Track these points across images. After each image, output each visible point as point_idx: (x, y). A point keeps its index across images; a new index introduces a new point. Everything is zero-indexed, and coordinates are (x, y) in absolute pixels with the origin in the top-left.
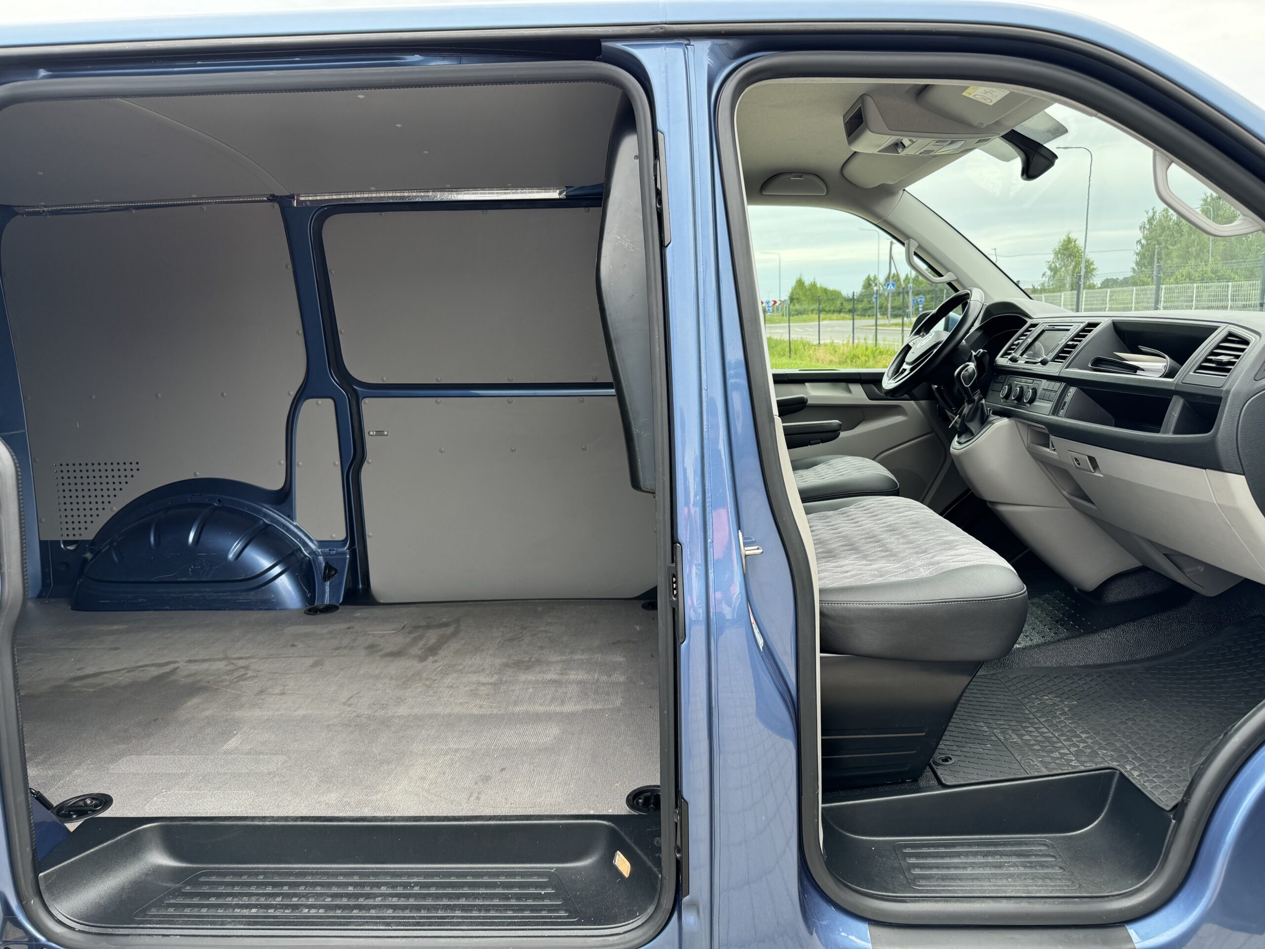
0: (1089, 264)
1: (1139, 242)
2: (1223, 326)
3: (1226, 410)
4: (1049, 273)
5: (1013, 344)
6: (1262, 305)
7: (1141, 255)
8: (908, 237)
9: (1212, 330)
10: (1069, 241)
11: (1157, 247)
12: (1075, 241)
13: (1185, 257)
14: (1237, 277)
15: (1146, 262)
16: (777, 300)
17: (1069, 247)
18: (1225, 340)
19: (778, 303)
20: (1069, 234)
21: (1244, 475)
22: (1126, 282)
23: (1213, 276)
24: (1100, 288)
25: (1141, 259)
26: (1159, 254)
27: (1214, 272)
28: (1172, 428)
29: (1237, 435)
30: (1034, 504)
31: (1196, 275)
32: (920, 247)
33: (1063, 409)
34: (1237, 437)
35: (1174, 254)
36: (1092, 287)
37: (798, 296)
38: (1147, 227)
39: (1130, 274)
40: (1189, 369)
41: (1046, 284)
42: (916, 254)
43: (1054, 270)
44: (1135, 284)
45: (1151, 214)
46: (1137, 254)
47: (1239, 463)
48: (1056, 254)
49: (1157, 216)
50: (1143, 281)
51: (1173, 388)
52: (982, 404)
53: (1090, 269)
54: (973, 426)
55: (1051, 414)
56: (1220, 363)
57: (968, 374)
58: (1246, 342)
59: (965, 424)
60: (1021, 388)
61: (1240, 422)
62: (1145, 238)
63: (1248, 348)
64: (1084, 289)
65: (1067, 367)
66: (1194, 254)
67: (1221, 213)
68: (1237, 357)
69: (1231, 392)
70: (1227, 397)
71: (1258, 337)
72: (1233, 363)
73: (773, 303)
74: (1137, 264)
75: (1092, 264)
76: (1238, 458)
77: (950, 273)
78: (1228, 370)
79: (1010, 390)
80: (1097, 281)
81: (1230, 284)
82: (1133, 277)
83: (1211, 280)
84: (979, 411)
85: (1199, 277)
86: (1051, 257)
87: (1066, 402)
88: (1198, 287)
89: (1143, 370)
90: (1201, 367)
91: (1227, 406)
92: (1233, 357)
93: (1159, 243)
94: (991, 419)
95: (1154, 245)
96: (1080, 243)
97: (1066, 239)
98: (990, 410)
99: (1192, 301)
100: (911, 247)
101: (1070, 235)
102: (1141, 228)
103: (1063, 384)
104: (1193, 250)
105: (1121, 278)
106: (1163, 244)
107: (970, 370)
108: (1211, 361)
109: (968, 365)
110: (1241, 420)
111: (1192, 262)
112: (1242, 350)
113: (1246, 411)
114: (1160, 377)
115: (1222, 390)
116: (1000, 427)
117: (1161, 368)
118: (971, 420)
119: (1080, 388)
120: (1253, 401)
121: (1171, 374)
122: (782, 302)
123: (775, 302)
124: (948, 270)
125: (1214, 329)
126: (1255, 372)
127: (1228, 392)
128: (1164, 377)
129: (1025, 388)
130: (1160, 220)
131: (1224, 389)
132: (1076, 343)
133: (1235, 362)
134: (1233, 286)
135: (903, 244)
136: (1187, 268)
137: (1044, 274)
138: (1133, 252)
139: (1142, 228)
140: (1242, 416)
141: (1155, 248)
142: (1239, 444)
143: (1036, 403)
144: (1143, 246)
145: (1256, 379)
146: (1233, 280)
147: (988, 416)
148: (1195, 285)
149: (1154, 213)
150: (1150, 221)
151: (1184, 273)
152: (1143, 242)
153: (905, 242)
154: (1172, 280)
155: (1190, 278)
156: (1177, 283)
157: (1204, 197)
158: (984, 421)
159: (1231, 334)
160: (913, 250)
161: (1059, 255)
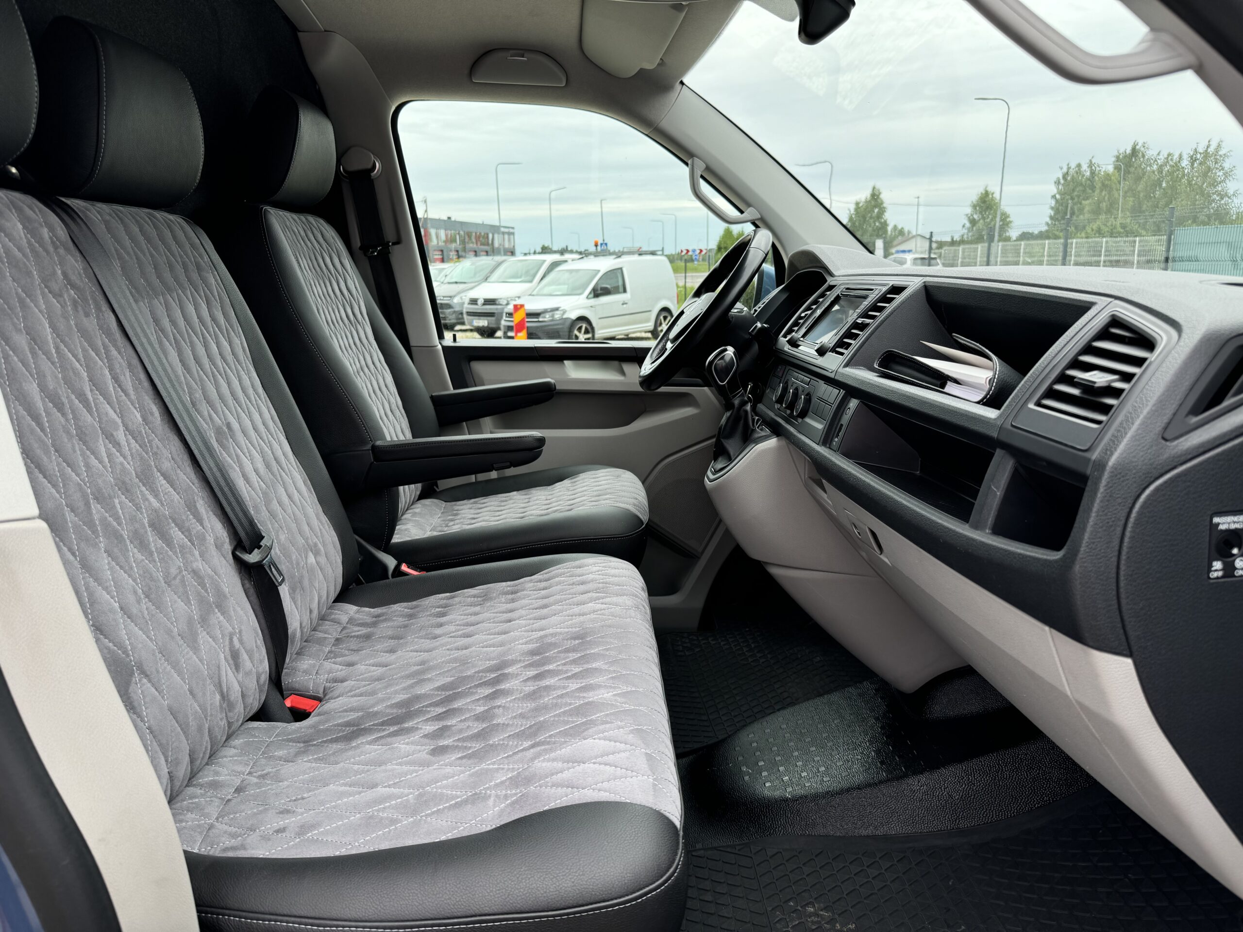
0: (1005, 217)
1: (1054, 197)
2: (1101, 301)
3: (1095, 509)
4: (968, 225)
5: (800, 318)
6: (1167, 260)
7: (1056, 210)
8: (691, 155)
9: (1082, 308)
10: (987, 193)
11: (1070, 202)
12: (993, 194)
13: (1097, 211)
14: (1144, 233)
15: (1058, 216)
16: (703, 249)
17: (987, 200)
18: (1104, 334)
19: (704, 252)
20: (986, 187)
21: (1130, 654)
22: (1042, 236)
23: (1122, 230)
24: (1015, 241)
25: (1055, 214)
26: (1072, 209)
27: (1123, 226)
28: (990, 520)
29: (1118, 567)
30: (820, 568)
31: (1105, 229)
32: (708, 169)
33: (838, 435)
34: (1118, 573)
35: (1087, 209)
36: (1008, 239)
37: (725, 245)
38: (1062, 181)
39: (1044, 228)
40: (1027, 395)
41: (965, 236)
42: (702, 177)
43: (973, 222)
44: (1048, 238)
45: (1065, 170)
46: (1052, 208)
47: (1122, 631)
48: (974, 207)
49: (1072, 171)
50: (1056, 235)
51: (995, 435)
52: (746, 412)
53: (1006, 222)
54: (731, 445)
55: (821, 443)
56: (1088, 388)
57: (724, 364)
58: (1148, 343)
59: (722, 443)
60: (796, 389)
61: (1126, 539)
62: (1059, 193)
63: (1151, 357)
64: (999, 241)
65: (846, 365)
66: (1105, 209)
67: (1132, 170)
68: (1127, 377)
69: (1108, 468)
70: (1099, 478)
71: (1174, 333)
72: (1117, 393)
73: (699, 251)
74: (1051, 218)
75: (1008, 217)
76: (1119, 619)
77: (751, 208)
78: (1106, 409)
79: (785, 390)
80: (1014, 233)
81: (1137, 239)
82: (1047, 231)
83: (1119, 235)
84: (742, 422)
85: (1108, 232)
86: (969, 210)
87: (842, 425)
88: (1107, 242)
89: (956, 381)
90: (1052, 394)
91: (1098, 501)
92: (1116, 377)
93: (1072, 199)
94: (756, 435)
95: (1067, 200)
96: (997, 196)
97: (984, 192)
98: (758, 420)
99: (1100, 256)
100: (695, 170)
101: (988, 189)
102: (1055, 183)
103: (842, 392)
104: (1104, 205)
105: (1036, 232)
106: (1076, 200)
107: (727, 358)
108: (1070, 381)
109: (726, 350)
110: (1128, 534)
111: (1103, 217)
112: (1139, 362)
113: (1140, 513)
114: (978, 403)
115: (1089, 460)
116: (764, 452)
117: (983, 382)
118: (729, 436)
119: (863, 402)
120: (1157, 489)
121: (994, 400)
122: (710, 250)
123: (701, 251)
124: (749, 205)
125: (1084, 308)
126: (1165, 419)
127: (1101, 465)
128: (985, 404)
129: (800, 389)
130: (1073, 176)
131: (1095, 456)
132: (868, 321)
133: (1121, 391)
134: (1140, 242)
135: (687, 164)
136: (1098, 223)
137: (964, 226)
138: (1048, 206)
139: (1057, 182)
140: (1130, 525)
141: (1068, 204)
142: (1122, 590)
143: (808, 420)
144: (1057, 201)
145: (1167, 436)
146: (1141, 236)
147: (753, 431)
148: (1104, 240)
149: (1069, 168)
150: (1065, 177)
151: (1094, 227)
152: (1058, 196)
153: (689, 162)
154: (1083, 235)
155: (1100, 233)
156: (1087, 238)
157: (1116, 154)
158: (748, 439)
159: (1115, 322)
160: (698, 173)
161: (978, 208)
